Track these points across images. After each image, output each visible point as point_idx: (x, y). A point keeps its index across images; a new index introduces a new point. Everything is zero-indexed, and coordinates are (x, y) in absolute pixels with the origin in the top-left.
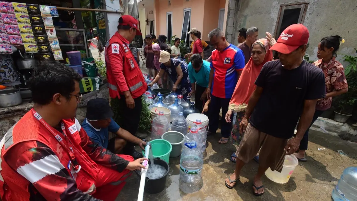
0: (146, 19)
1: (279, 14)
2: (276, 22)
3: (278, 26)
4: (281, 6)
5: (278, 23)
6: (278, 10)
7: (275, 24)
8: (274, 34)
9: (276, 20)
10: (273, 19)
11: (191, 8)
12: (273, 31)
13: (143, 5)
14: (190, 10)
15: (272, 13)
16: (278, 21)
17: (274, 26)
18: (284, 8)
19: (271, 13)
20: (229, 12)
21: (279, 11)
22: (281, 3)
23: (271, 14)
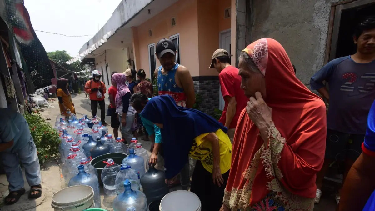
0: (128, 58)
1: (332, 18)
2: (326, 32)
3: (331, 39)
4: (334, 6)
5: (330, 34)
6: (328, 13)
7: (324, 36)
8: (325, 53)
9: (327, 29)
10: (319, 29)
11: (179, 34)
12: (322, 49)
13: (122, 42)
14: (177, 37)
15: (317, 20)
16: (330, 32)
17: (323, 39)
18: (341, 8)
19: (313, 20)
20: (238, 30)
21: (330, 15)
22: (331, 1)
23: (314, 22)
